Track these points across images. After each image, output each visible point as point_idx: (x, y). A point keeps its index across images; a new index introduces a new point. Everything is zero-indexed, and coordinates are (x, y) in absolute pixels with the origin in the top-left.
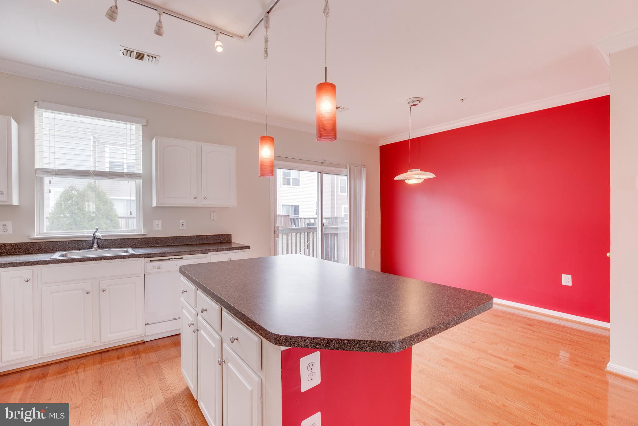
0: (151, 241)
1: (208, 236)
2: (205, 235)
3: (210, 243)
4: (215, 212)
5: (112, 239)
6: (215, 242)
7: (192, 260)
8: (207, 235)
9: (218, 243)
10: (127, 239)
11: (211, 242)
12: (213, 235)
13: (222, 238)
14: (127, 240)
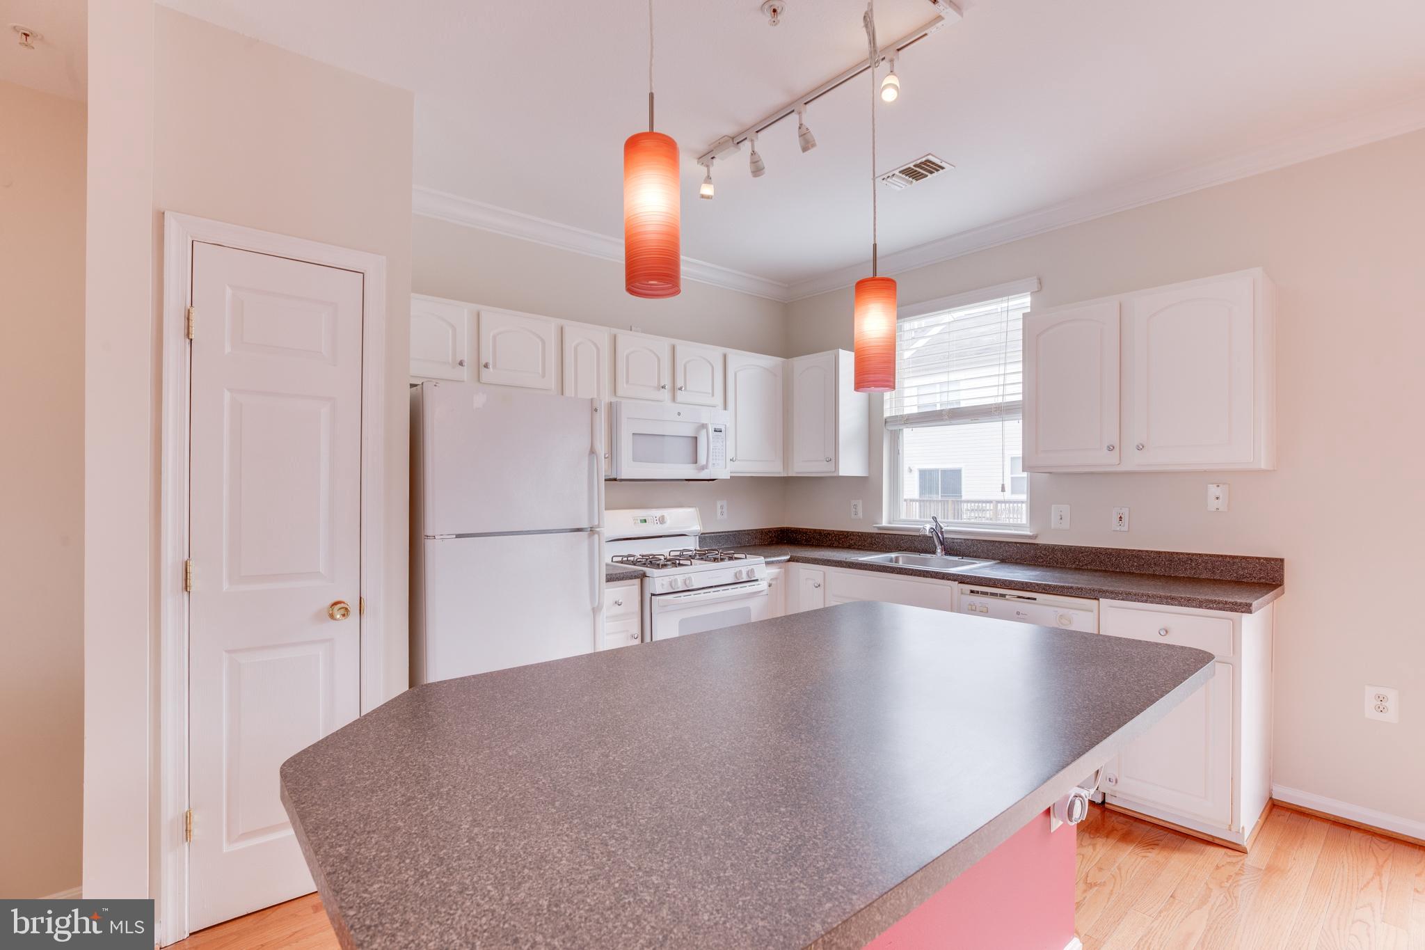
0: (1041, 552)
1: (1190, 558)
2: (1182, 553)
3: (1198, 578)
4: (1224, 484)
5: (973, 540)
6: (1217, 577)
7: (1056, 609)
8: (1189, 554)
9: (1230, 582)
10: (999, 542)
11: (1203, 576)
12: (1211, 556)
13: (1244, 569)
14: (997, 544)
